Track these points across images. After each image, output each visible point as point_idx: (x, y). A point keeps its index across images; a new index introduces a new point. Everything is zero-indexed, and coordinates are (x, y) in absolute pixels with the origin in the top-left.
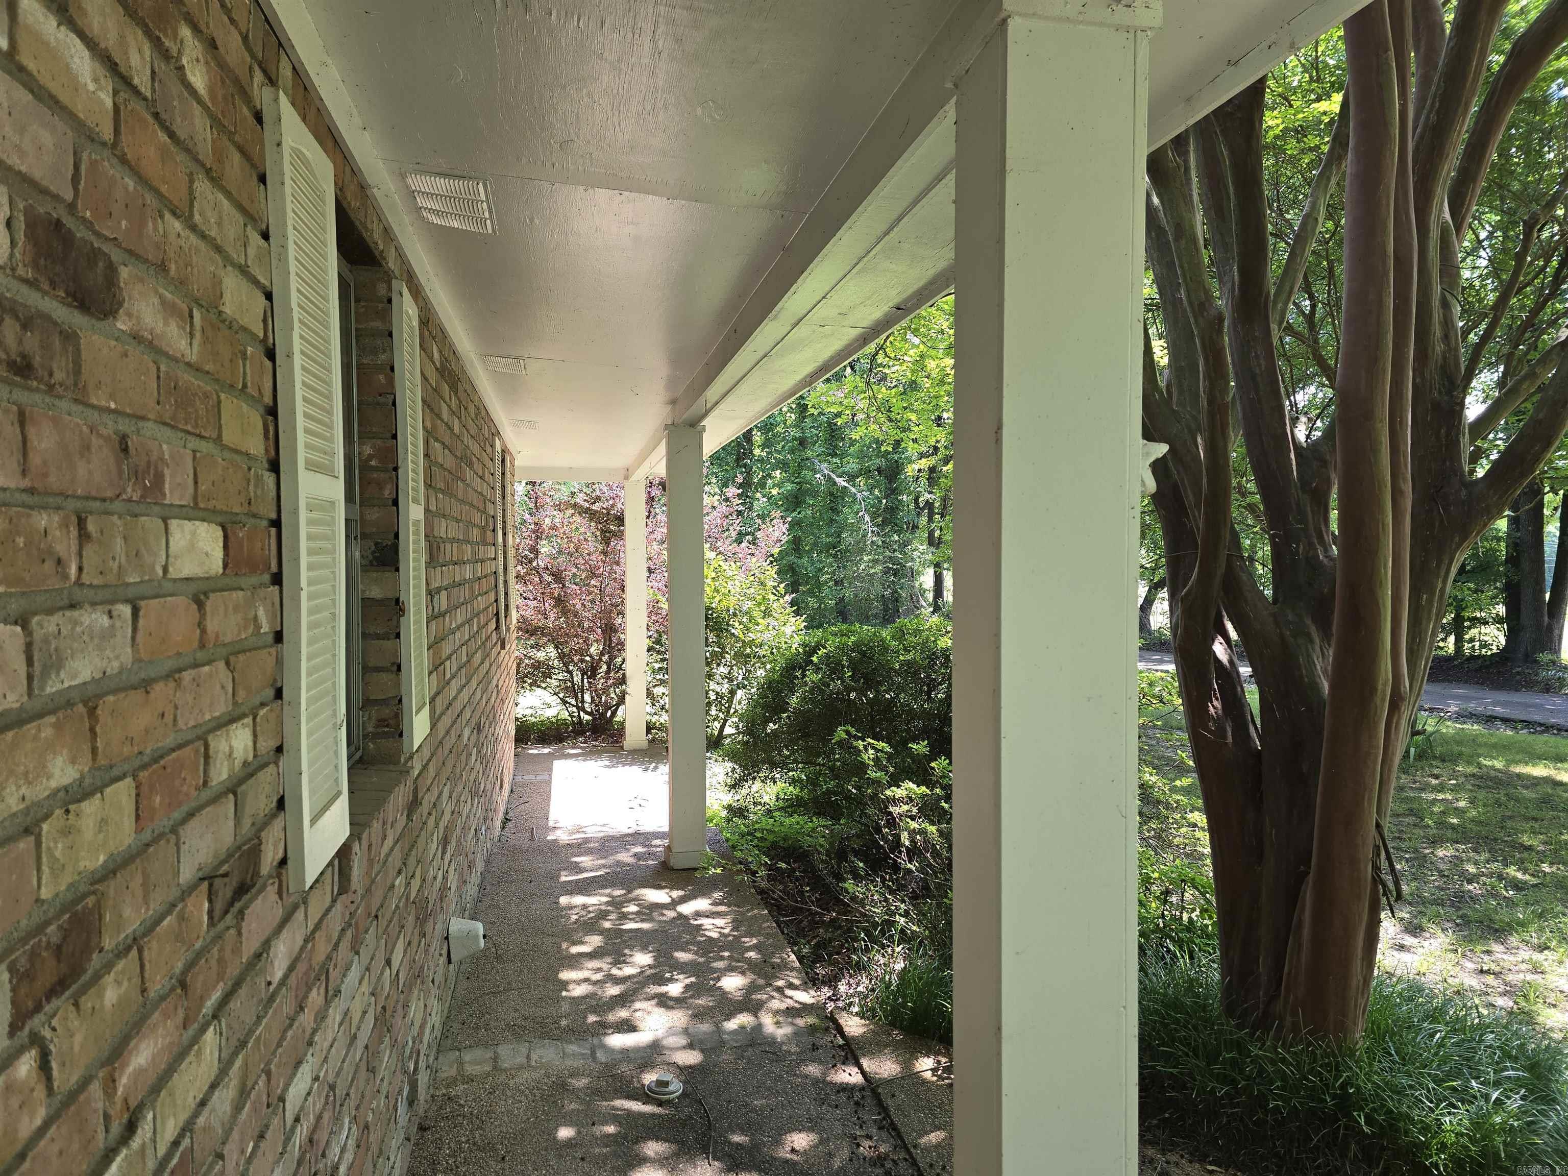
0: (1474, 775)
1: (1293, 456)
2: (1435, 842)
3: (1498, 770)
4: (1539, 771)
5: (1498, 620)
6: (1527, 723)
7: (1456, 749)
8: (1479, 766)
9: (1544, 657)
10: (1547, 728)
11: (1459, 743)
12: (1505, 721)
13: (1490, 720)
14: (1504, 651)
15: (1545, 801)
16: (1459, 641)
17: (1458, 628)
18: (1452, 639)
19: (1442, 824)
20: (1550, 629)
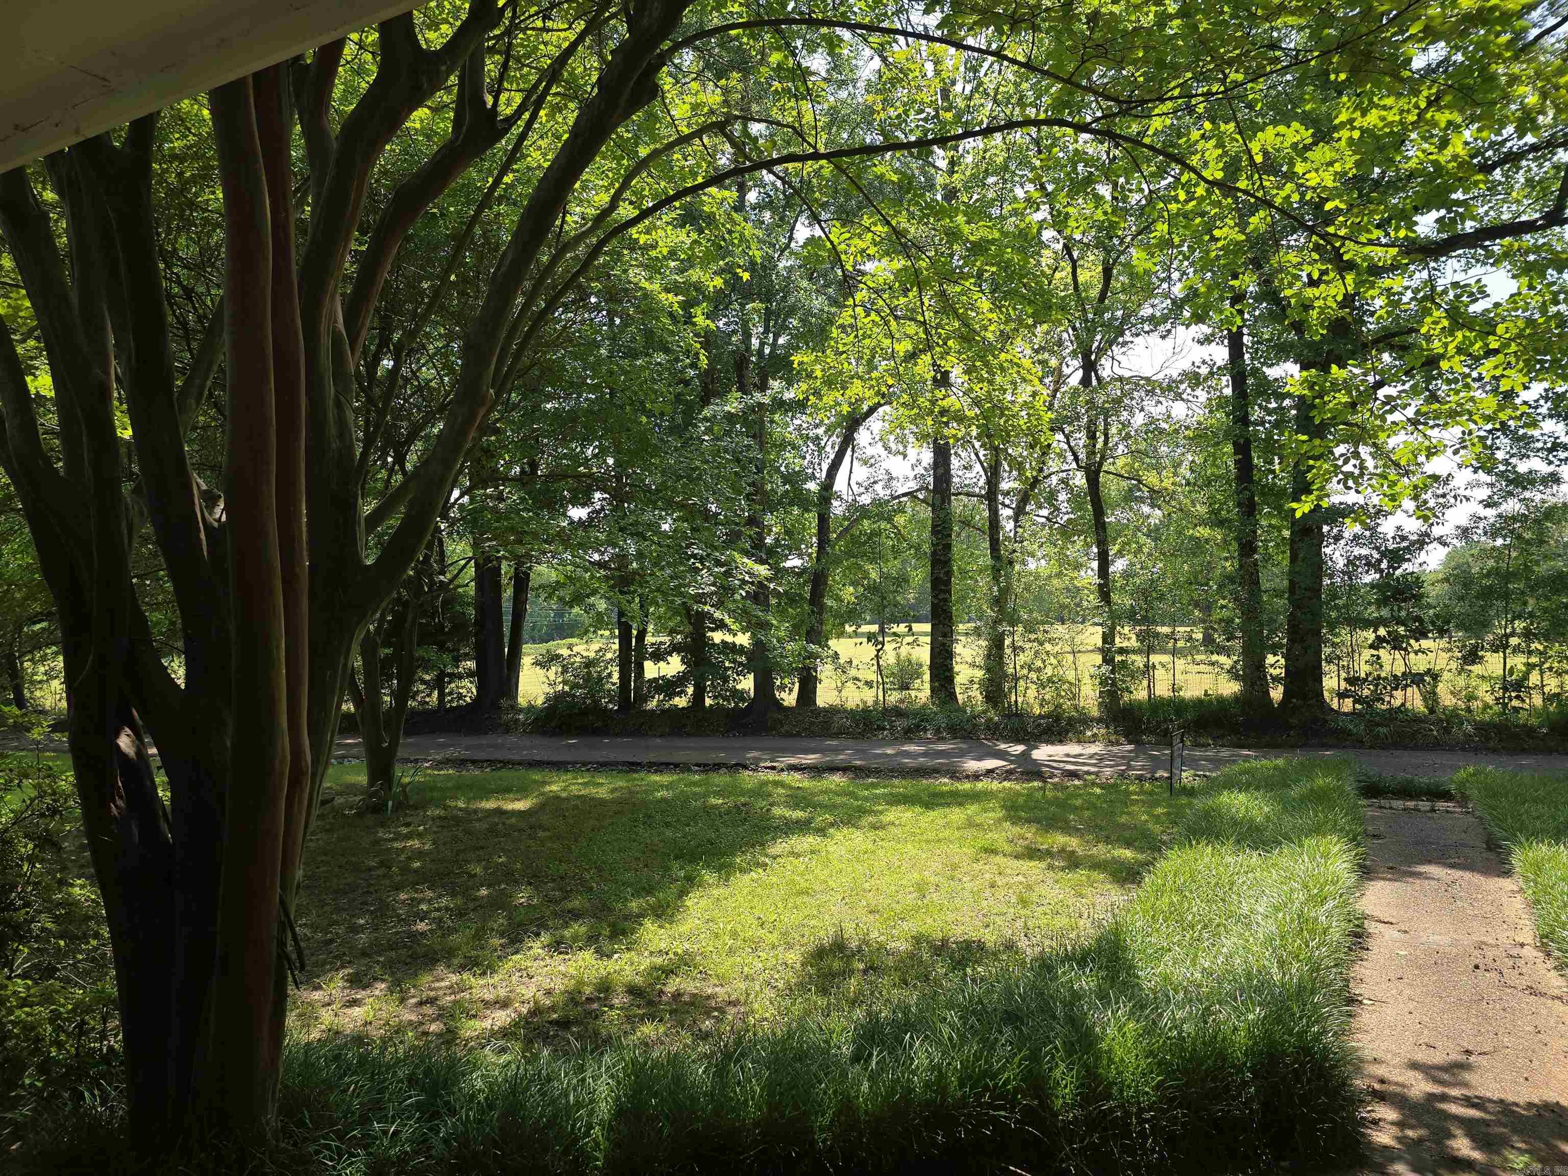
0: (440, 818)
1: (203, 536)
2: (398, 888)
3: (460, 809)
4: (490, 805)
5: (470, 674)
6: (491, 762)
7: (428, 795)
8: (445, 808)
9: (504, 703)
10: (506, 764)
11: (432, 789)
12: (474, 762)
13: (461, 763)
14: (476, 701)
15: (492, 831)
16: (442, 695)
17: (439, 683)
18: (436, 694)
19: (405, 869)
20: (509, 679)
